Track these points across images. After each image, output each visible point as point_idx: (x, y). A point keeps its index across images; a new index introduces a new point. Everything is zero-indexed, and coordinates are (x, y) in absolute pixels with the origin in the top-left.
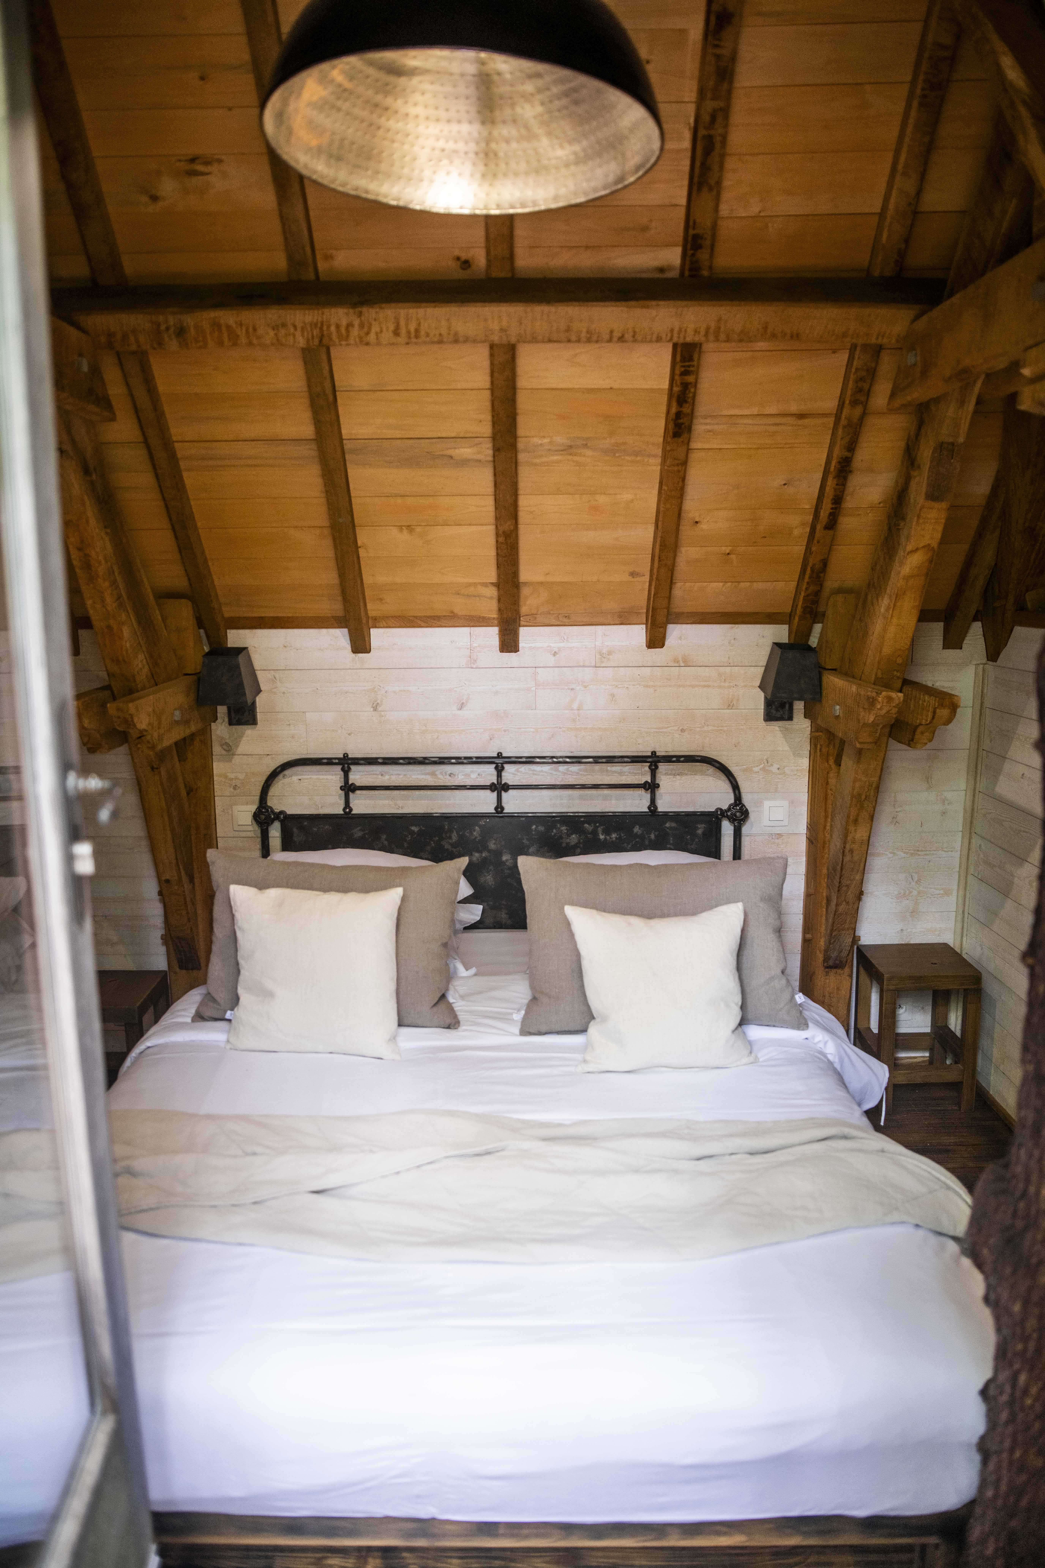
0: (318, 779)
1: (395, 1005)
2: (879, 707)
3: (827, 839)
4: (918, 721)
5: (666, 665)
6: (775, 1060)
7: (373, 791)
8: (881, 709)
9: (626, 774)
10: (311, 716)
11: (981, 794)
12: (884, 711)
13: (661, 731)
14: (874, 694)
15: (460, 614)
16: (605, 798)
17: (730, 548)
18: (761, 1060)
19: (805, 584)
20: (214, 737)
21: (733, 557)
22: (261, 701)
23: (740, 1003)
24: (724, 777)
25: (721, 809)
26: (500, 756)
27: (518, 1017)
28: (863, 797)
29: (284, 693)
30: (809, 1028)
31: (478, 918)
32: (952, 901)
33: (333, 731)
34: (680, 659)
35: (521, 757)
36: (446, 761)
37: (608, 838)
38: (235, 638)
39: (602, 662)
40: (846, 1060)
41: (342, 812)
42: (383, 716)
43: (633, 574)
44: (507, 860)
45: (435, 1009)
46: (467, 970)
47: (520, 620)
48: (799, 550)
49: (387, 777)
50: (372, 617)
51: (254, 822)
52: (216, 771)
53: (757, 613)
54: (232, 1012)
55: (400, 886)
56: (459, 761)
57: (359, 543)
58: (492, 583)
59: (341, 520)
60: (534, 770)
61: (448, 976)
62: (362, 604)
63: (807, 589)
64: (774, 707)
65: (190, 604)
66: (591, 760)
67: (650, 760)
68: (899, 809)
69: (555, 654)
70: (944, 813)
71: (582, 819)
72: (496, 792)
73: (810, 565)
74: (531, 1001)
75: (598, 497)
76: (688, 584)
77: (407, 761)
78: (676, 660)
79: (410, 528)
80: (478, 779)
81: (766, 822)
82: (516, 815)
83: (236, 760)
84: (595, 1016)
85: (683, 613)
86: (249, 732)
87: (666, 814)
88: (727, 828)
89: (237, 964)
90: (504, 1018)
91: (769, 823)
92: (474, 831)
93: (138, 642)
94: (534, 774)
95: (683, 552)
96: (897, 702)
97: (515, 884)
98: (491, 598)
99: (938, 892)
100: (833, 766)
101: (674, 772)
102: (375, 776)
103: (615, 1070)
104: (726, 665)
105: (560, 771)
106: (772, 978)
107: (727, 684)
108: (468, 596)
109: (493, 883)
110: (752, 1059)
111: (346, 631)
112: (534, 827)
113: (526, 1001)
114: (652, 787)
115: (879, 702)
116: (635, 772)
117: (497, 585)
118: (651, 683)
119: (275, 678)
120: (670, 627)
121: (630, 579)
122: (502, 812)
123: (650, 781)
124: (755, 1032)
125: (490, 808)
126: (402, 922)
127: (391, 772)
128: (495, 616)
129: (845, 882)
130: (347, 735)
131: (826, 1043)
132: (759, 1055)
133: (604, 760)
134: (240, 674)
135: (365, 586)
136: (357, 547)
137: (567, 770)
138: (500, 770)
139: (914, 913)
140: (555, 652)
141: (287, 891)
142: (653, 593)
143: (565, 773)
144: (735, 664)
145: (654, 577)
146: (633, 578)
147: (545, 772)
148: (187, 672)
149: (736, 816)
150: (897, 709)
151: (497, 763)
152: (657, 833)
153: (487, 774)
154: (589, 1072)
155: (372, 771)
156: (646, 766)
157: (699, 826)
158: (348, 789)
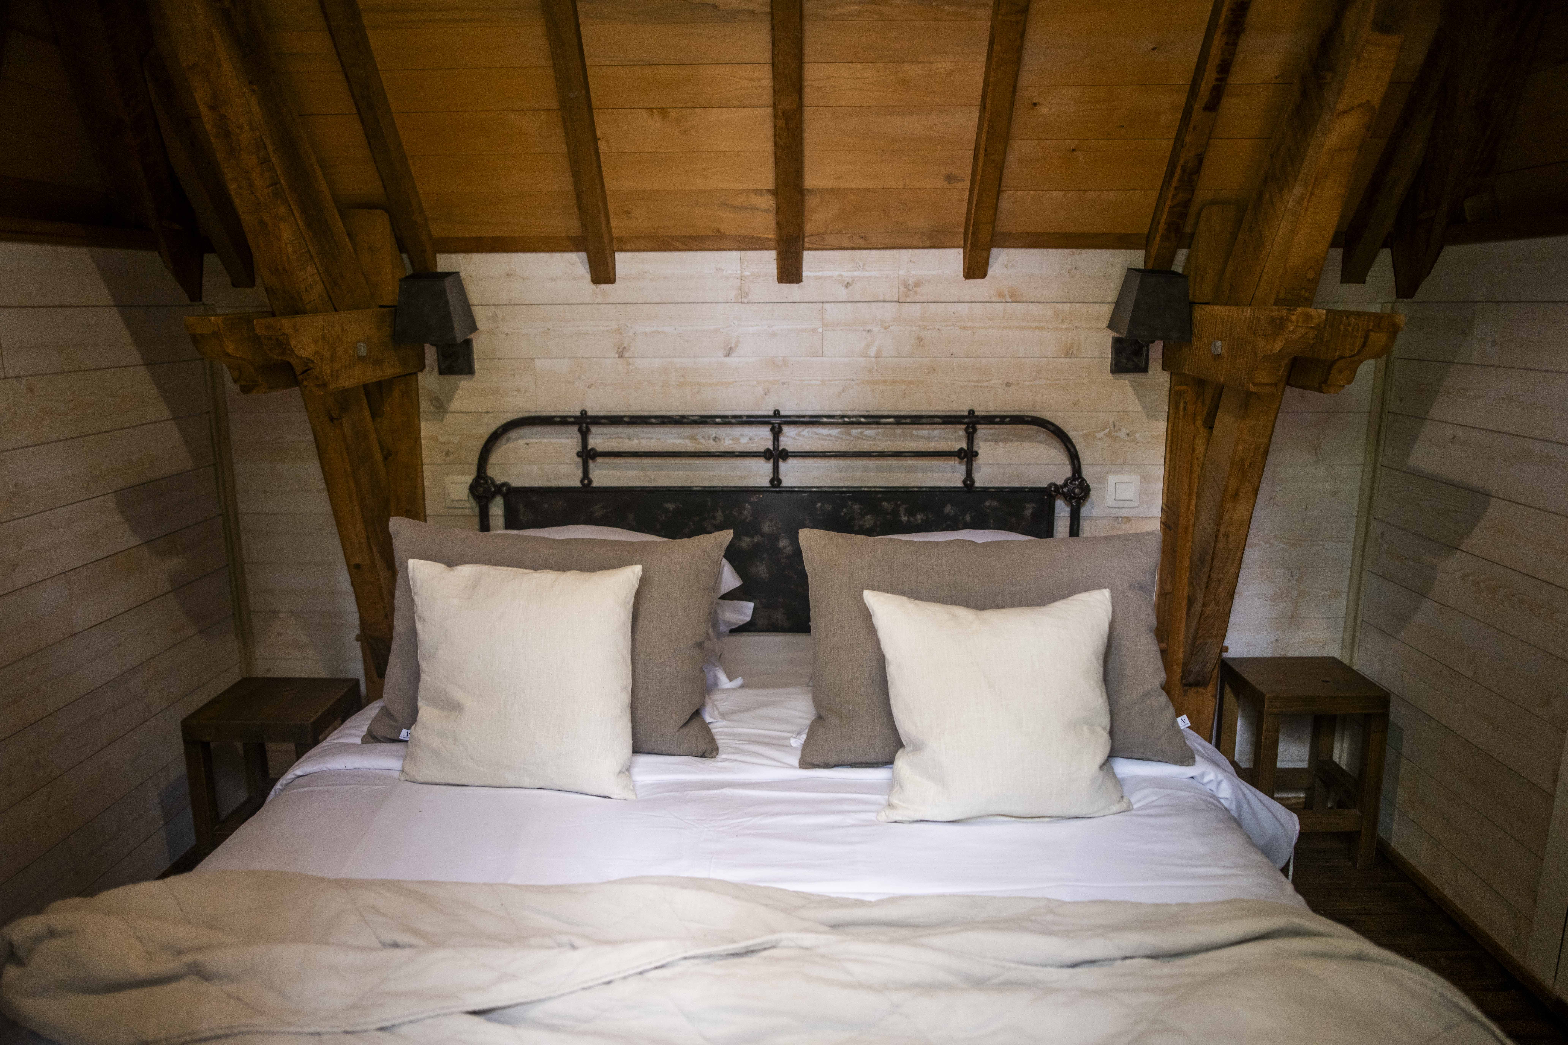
0: (550, 443)
1: (629, 725)
2: (1291, 328)
3: (1190, 523)
4: (1337, 354)
5: (989, 300)
6: (1155, 807)
7: (619, 458)
8: (1294, 332)
9: (936, 439)
10: (541, 364)
11: (1383, 468)
12: (1297, 335)
13: (980, 385)
14: (1284, 313)
15: (728, 233)
16: (909, 470)
17: (1076, 142)
18: (1135, 807)
19: (1172, 189)
20: (421, 391)
21: (1079, 154)
22: (479, 344)
23: (1108, 728)
24: (1058, 444)
25: (1055, 485)
26: (777, 413)
27: (797, 742)
28: (1247, 464)
29: (507, 334)
30: (1197, 763)
31: (748, 619)
32: (1341, 605)
33: (569, 382)
34: (1007, 293)
35: (803, 416)
36: (709, 420)
37: (912, 520)
38: (445, 262)
39: (907, 296)
40: (1245, 806)
41: (579, 485)
42: (630, 364)
43: (949, 178)
44: (785, 547)
45: (685, 730)
46: (731, 680)
47: (803, 241)
48: (1166, 145)
49: (636, 441)
50: (617, 238)
51: (471, 498)
52: (423, 433)
53: (1105, 234)
54: (409, 731)
55: (640, 564)
56: (727, 421)
57: (599, 134)
58: (768, 190)
59: (572, 95)
60: (820, 434)
61: (707, 688)
62: (602, 216)
63: (1174, 196)
64: (1124, 355)
65: (386, 215)
66: (891, 420)
67: (966, 420)
68: (1278, 488)
69: (848, 285)
70: (1335, 493)
71: (880, 496)
72: (772, 460)
73: (1182, 162)
74: (814, 722)
75: (907, 66)
76: (1019, 193)
77: (660, 420)
78: (1001, 295)
79: (663, 112)
80: (750, 445)
81: (1110, 502)
82: (796, 489)
83: (449, 418)
84: (904, 743)
85: (1010, 234)
86: (464, 384)
87: (985, 490)
88: (1062, 510)
89: (418, 666)
90: (779, 744)
91: (1114, 504)
92: (745, 509)
93: (306, 249)
94: (819, 439)
95: (1016, 147)
96: (1317, 321)
97: (795, 577)
98: (768, 211)
99: (1323, 593)
100: (1201, 428)
101: (995, 438)
102: (620, 440)
103: (935, 819)
104: (1065, 300)
105: (851, 435)
106: (1147, 694)
107: (1065, 326)
108: (739, 208)
109: (768, 575)
110: (1123, 805)
111: (583, 255)
112: (819, 505)
113: (808, 722)
114: (968, 456)
115: (1292, 322)
116: (947, 436)
117: (775, 193)
118: (969, 324)
119: (496, 315)
120: (995, 251)
121: (945, 184)
122: (779, 486)
123: (965, 448)
124: (1125, 768)
125: (765, 482)
126: (642, 613)
127: (642, 435)
128: (772, 236)
129: (1216, 576)
130: (586, 388)
131: (1219, 783)
132: (1133, 801)
133: (908, 421)
134: (447, 302)
135: (608, 193)
136: (595, 139)
137: (861, 433)
138: (776, 433)
139: (1294, 620)
140: (848, 283)
141: (484, 568)
142: (975, 202)
143: (858, 438)
144: (1076, 300)
145: (978, 178)
146: (950, 183)
147: (834, 436)
148: (382, 304)
149: (1074, 492)
150: (1316, 332)
151: (773, 424)
152: (974, 514)
153: (761, 438)
154: (896, 822)
155: (618, 433)
156: (960, 429)
157: (1027, 506)
158: (587, 455)
